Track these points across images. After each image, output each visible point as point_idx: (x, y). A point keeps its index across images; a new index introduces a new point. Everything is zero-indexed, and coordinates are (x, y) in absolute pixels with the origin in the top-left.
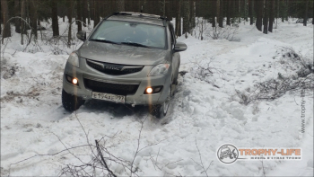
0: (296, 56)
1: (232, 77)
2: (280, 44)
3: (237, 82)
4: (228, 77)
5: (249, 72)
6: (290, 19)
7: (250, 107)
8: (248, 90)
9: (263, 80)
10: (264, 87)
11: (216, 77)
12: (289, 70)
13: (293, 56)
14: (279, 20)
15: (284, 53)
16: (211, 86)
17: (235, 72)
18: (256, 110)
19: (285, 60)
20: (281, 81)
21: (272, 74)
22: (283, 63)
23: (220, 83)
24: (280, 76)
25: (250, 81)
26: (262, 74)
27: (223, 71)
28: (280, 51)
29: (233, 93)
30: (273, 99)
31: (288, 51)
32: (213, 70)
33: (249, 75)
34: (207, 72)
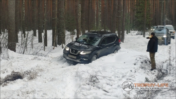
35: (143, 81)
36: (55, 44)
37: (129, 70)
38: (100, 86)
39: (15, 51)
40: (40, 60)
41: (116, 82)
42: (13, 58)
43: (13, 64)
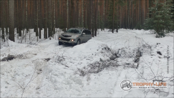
0: (109, 49)
1: (76, 61)
2: (101, 43)
3: (78, 63)
4: (73, 61)
5: (85, 58)
6: (105, 29)
7: (85, 77)
8: (84, 68)
9: (92, 62)
10: (93, 66)
11: (67, 61)
12: (105, 56)
13: (107, 49)
14: (100, 30)
15: (103, 47)
16: (64, 66)
17: (77, 58)
18: (89, 79)
19: (103, 51)
20: (101, 63)
21: (96, 59)
22: (102, 53)
23: (69, 64)
24: (101, 60)
25: (85, 63)
26: (91, 59)
27: (71, 58)
28: (101, 46)
29: (76, 70)
30: (98, 72)
31: (105, 46)
32: (65, 58)
33: (85, 59)
34: (62, 58)
35: (99, 60)
36: (46, 37)
37: (91, 54)
38: (63, 63)
39: (14, 41)
40: (31, 47)
41: (78, 61)
42: (12, 46)
43: (11, 50)
